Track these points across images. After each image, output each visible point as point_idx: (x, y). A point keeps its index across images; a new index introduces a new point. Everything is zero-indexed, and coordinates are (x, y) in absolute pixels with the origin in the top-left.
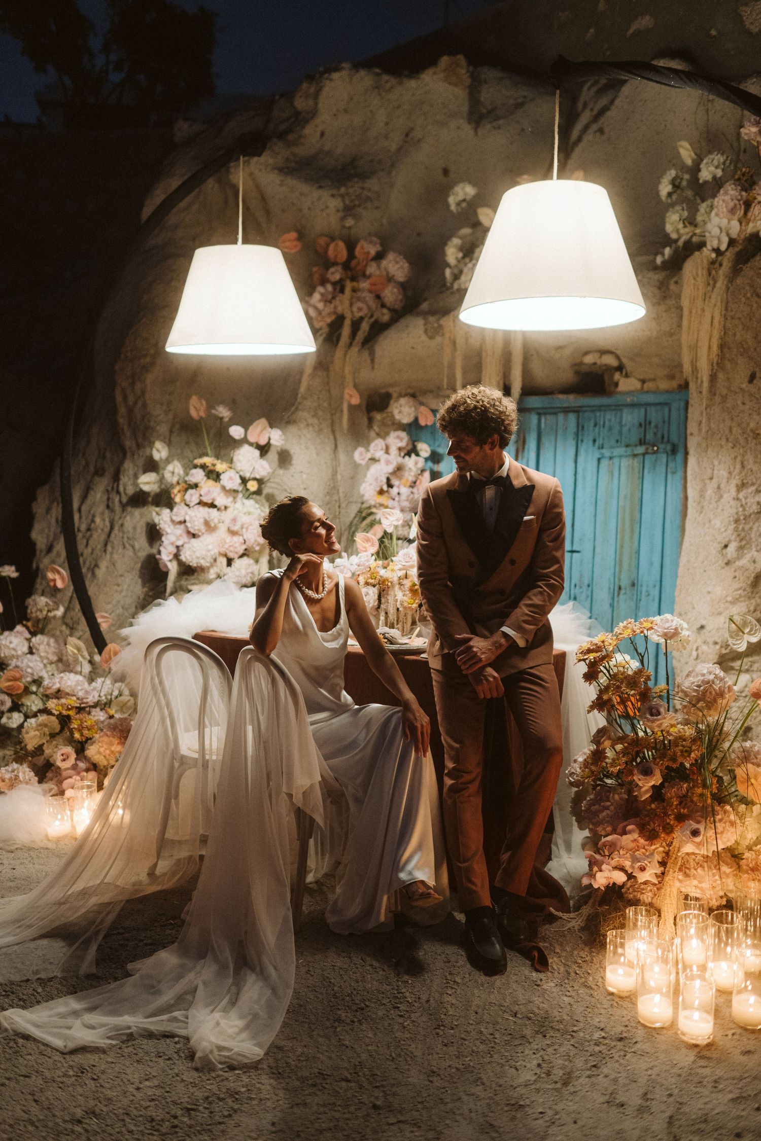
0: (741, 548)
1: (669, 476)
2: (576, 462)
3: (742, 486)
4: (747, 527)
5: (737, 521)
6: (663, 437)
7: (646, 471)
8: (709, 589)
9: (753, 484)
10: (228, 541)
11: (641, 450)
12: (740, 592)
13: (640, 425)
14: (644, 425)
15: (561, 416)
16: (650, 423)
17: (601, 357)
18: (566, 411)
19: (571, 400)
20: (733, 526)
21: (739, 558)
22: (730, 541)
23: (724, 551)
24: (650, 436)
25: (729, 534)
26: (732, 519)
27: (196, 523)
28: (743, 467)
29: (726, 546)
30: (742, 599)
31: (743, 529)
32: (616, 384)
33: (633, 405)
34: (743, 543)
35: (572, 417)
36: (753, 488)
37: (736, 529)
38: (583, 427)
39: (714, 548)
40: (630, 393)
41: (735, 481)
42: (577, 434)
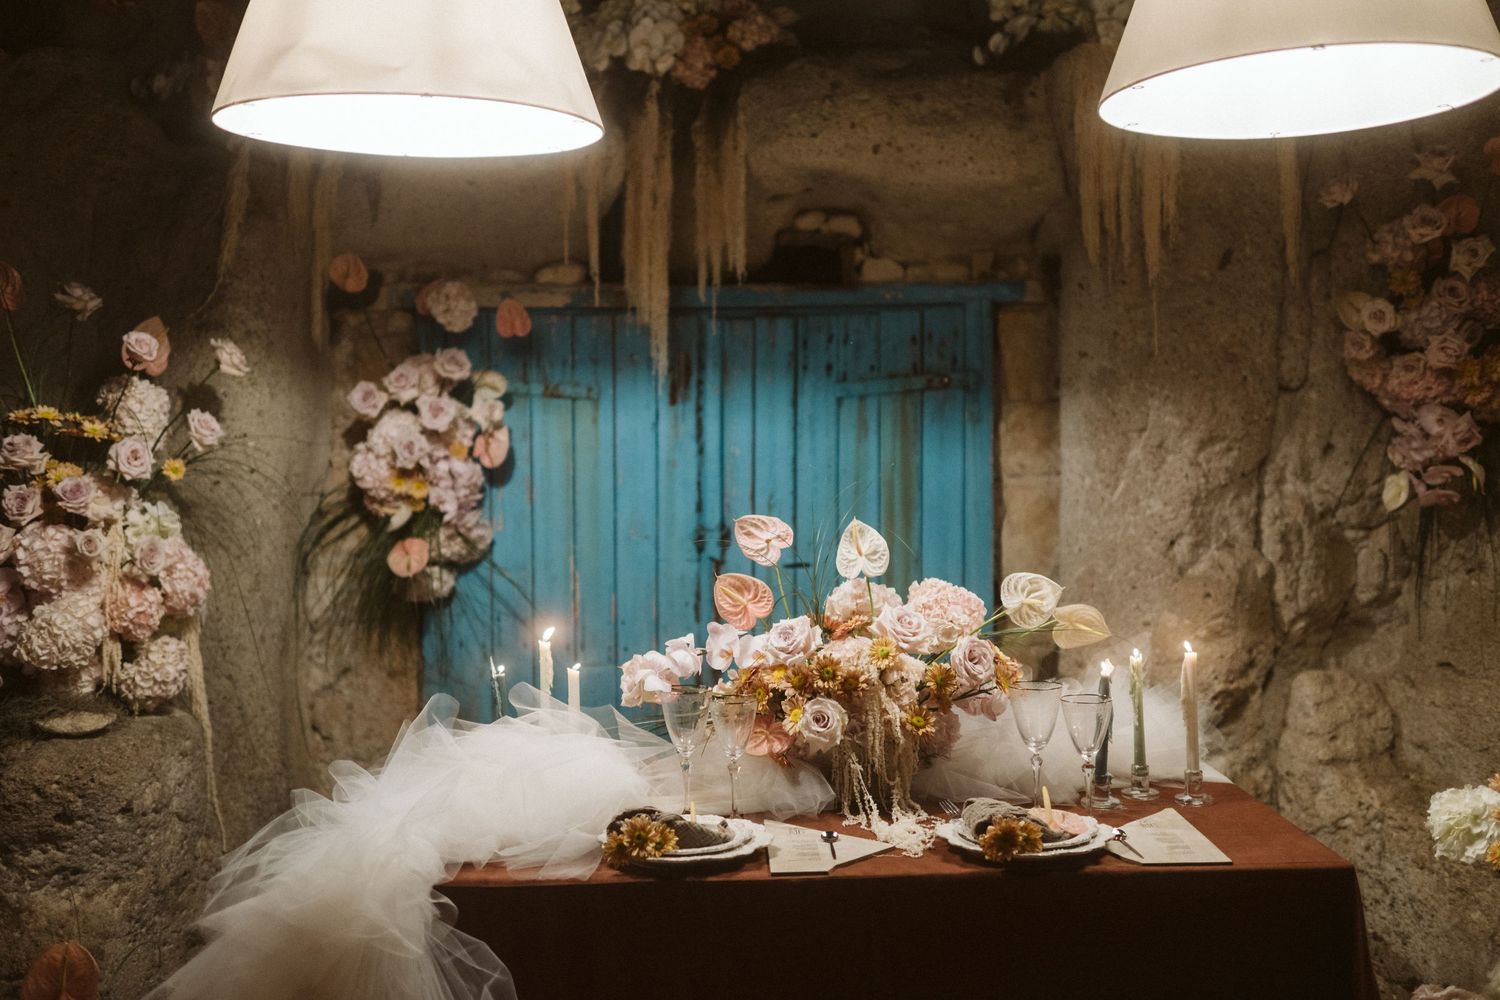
0: (1196, 545)
1: (969, 427)
2: (795, 404)
3: (1203, 445)
4: (1207, 509)
5: (1195, 502)
6: (954, 361)
7: (926, 421)
8: (1148, 617)
9: (1223, 439)
11: (919, 382)
12: (1221, 620)
13: (913, 339)
14: (920, 340)
15: (762, 324)
16: (930, 336)
17: (827, 220)
18: (772, 313)
19: (777, 294)
20: (1187, 510)
21: (1192, 563)
22: (1180, 535)
23: (1171, 553)
24: (932, 360)
25: (1180, 520)
26: (1187, 498)
28: (1215, 410)
29: (1172, 543)
30: (1226, 631)
31: (1202, 515)
32: (859, 268)
33: (896, 306)
34: (1201, 537)
35: (783, 326)
36: (1224, 445)
37: (1192, 516)
38: (805, 343)
39: (1151, 549)
40: (888, 284)
41: (1196, 435)
42: (794, 355)
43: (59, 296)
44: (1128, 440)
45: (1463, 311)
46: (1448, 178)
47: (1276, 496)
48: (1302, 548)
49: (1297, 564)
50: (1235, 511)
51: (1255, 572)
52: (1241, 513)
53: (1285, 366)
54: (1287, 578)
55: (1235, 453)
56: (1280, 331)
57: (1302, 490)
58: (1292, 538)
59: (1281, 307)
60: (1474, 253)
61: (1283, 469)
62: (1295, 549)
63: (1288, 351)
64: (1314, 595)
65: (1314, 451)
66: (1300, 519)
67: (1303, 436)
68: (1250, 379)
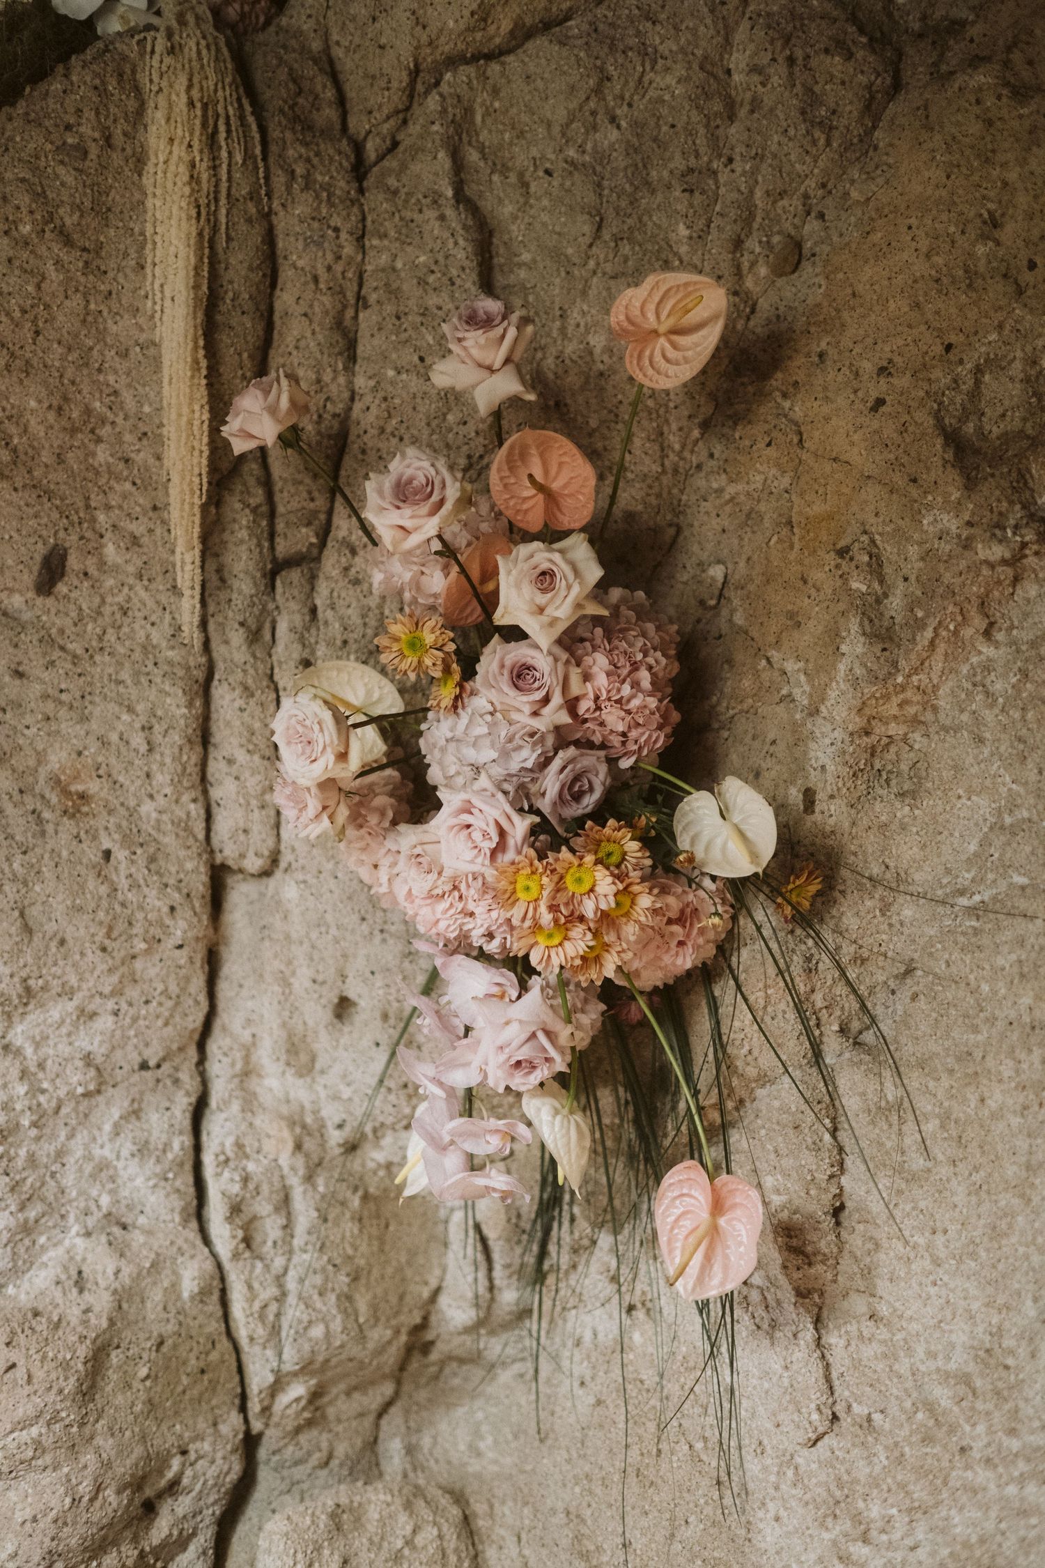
47: (235, 1107)
48: (288, 1227)
49: (279, 1262)
50: (128, 1148)
51: (175, 1287)
52: (142, 1150)
53: (224, 825)
54: (251, 1299)
55: (105, 1022)
56: (204, 737)
57: (300, 1092)
58: (263, 1207)
59: (204, 688)
60: (545, 579)
61: (248, 1052)
62: (271, 1228)
63: (224, 790)
64: (317, 1332)
65: (316, 1013)
66: (285, 1160)
67: (285, 982)
68: (120, 855)
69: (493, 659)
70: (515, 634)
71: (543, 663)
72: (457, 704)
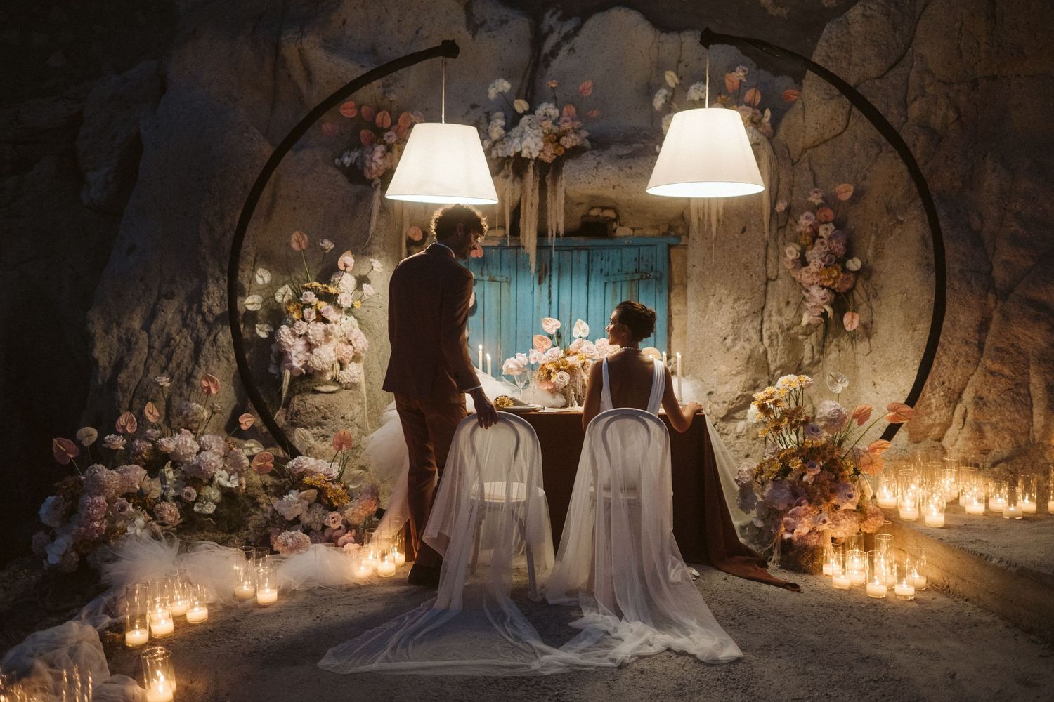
0: (735, 340)
1: (657, 294)
2: (588, 285)
3: (736, 300)
4: (739, 326)
5: (733, 323)
6: (652, 268)
7: (641, 291)
8: (715, 367)
9: (744, 298)
10: (344, 349)
11: (637, 276)
12: (740, 368)
13: (636, 259)
14: (638, 260)
15: (575, 252)
16: (642, 258)
17: (602, 211)
18: (579, 249)
19: (582, 241)
20: (730, 326)
21: (734, 346)
22: (728, 335)
23: (724, 343)
24: (643, 267)
25: (728, 330)
26: (730, 321)
27: (318, 336)
28: (739, 288)
29: (725, 339)
30: (743, 372)
31: (737, 327)
32: (615, 231)
33: (629, 246)
34: (736, 336)
35: (584, 254)
36: (744, 301)
37: (732, 328)
38: (592, 261)
39: (717, 341)
40: (625, 237)
41: (733, 297)
42: (588, 265)
43: (321, 244)
44: (708, 299)
45: (825, 250)
46: (820, 201)
47: (769, 321)
48: (778, 341)
49: (776, 348)
50: (751, 327)
51: (759, 351)
52: (753, 328)
53: (769, 271)
54: (772, 353)
55: (749, 304)
56: (766, 257)
57: (779, 319)
58: (774, 337)
59: (766, 249)
60: (827, 229)
61: (771, 311)
62: (775, 342)
63: (770, 265)
64: (783, 360)
65: (783, 304)
66: (777, 330)
67: (778, 298)
68: (754, 276)
69: (818, 241)
70: (821, 237)
71: (826, 242)
72: (812, 249)
